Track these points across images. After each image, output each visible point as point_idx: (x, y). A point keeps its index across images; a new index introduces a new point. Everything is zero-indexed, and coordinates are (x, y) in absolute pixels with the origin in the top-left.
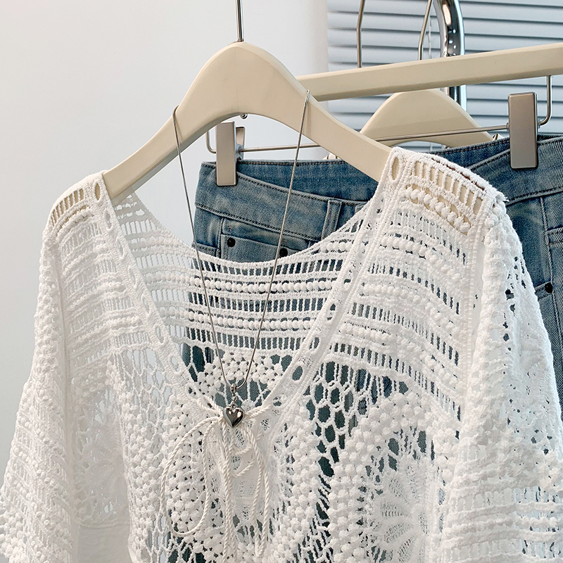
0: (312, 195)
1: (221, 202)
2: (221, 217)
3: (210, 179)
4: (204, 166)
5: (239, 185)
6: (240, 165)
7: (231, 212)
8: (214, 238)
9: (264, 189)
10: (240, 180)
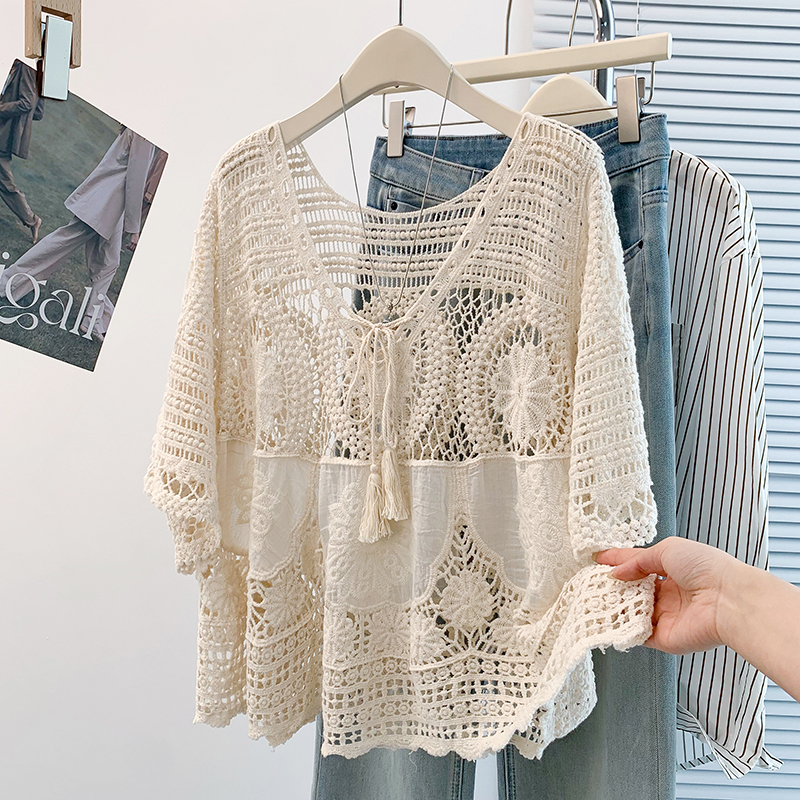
0: (461, 166)
1: (389, 170)
2: (388, 184)
3: (382, 150)
4: (379, 139)
5: (405, 157)
6: (407, 139)
7: (396, 180)
8: (382, 203)
9: (424, 160)
10: (406, 152)
